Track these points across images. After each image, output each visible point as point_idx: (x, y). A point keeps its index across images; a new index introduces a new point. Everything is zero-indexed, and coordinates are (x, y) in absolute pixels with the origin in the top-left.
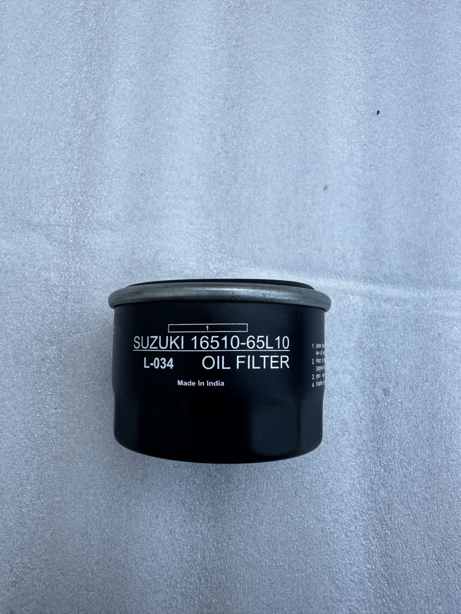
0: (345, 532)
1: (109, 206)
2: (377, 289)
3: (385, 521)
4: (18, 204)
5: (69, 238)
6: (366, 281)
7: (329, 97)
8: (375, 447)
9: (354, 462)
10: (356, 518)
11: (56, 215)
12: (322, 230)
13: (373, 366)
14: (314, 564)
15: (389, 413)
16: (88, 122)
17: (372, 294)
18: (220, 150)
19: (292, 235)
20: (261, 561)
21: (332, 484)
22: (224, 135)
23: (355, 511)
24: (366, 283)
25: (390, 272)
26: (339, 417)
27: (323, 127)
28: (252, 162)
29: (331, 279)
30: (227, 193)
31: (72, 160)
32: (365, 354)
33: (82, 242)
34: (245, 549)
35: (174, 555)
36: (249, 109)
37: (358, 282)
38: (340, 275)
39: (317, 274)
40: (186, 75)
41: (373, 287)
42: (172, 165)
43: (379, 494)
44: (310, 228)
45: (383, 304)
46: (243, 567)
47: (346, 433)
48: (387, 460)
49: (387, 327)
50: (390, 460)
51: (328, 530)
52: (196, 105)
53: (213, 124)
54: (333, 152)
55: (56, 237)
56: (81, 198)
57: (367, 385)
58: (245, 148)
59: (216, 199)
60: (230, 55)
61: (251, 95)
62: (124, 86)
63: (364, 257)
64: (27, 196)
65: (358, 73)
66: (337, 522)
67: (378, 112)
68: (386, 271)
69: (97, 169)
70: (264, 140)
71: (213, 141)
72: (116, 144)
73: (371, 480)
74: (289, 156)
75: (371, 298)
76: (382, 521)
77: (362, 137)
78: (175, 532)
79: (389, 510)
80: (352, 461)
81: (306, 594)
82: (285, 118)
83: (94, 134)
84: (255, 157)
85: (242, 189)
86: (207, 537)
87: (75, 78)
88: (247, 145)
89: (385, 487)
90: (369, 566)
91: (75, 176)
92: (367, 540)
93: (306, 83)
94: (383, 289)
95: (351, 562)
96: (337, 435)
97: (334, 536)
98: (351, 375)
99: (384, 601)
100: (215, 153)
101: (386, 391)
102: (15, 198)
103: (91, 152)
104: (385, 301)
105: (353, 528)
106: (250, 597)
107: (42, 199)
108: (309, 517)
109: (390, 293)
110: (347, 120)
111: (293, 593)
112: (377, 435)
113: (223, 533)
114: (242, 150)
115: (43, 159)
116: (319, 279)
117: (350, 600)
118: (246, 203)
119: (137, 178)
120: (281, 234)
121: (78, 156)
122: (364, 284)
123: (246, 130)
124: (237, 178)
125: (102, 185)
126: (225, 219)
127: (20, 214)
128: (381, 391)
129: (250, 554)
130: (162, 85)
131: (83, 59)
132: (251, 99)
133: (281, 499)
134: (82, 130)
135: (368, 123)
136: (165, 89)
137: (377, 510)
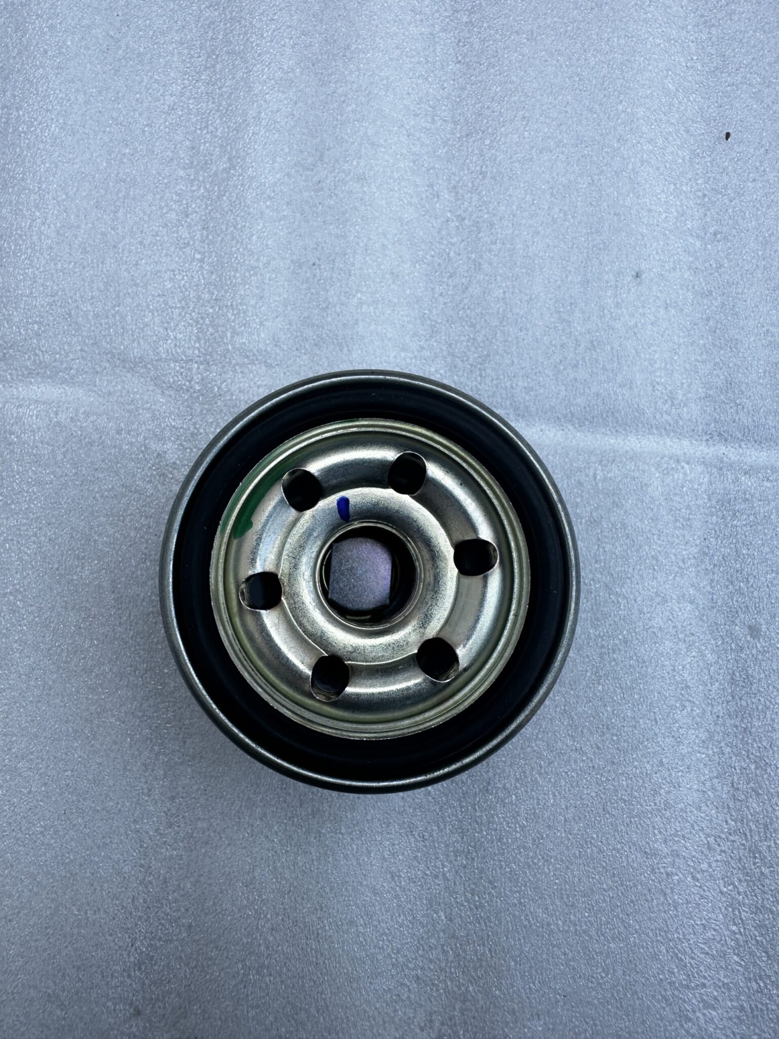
0: (692, 874)
1: (261, 324)
2: (730, 453)
3: (760, 852)
4: (103, 326)
5: (192, 383)
6: (711, 438)
7: (641, 112)
8: (736, 726)
9: (703, 754)
10: (709, 848)
11: (169, 341)
12: (634, 352)
13: (730, 587)
14: (640, 927)
15: (760, 666)
16: (216, 174)
17: (722, 461)
18: (449, 215)
19: (581, 362)
20: (549, 924)
21: (668, 793)
22: (454, 188)
23: (708, 836)
24: (711, 442)
25: (754, 421)
26: (674, 676)
27: (630, 167)
28: (506, 235)
29: (650, 437)
30: (463, 292)
31: (191, 243)
32: (715, 565)
33: (216, 389)
34: (520, 903)
35: (400, 916)
36: (498, 138)
37: (696, 440)
38: (665, 429)
39: (625, 430)
40: (385, 82)
41: (724, 448)
42: (366, 245)
43: (748, 807)
44: (612, 348)
45: (743, 478)
46: (518, 933)
47: (687, 704)
48: (759, 747)
49: (752, 518)
50: (766, 748)
51: (662, 870)
52: (404, 135)
53: (434, 168)
54: (650, 211)
55: (171, 380)
56: (211, 311)
57: (721, 620)
58: (493, 209)
59: (445, 303)
60: (459, 41)
61: (500, 113)
62: (275, 107)
63: (707, 396)
64: (118, 311)
65: (689, 64)
66: (678, 855)
67: (728, 135)
68: (747, 420)
69: (237, 258)
70: (526, 195)
71: (436, 199)
72: (267, 211)
73: (732, 784)
74: (572, 220)
75: (721, 469)
76: (754, 851)
77: (699, 182)
78: (400, 876)
79: (765, 833)
80: (700, 753)
81: (629, 975)
82: (563, 153)
83: (227, 194)
84: (511, 225)
85: (491, 283)
86: (455, 884)
87: (188, 94)
88: (496, 203)
89: (758, 794)
90: (734, 928)
91: (197, 272)
92: (729, 885)
93: (599, 86)
94: (741, 451)
95: (704, 922)
96: (672, 707)
97: (673, 880)
98: (692, 602)
99: (762, 985)
100: (439, 221)
101: (754, 631)
102: (96, 316)
103: (224, 227)
104: (745, 473)
105: (704, 866)
106: (534, 983)
107: (145, 316)
108: (630, 848)
109: (754, 458)
110: (672, 153)
111: (607, 975)
112: (741, 705)
113: (481, 878)
114: (488, 213)
115: (141, 243)
116: (629, 438)
117: (704, 985)
118: (498, 309)
119: (306, 272)
120: (561, 361)
121: (202, 234)
122: (707, 444)
123: (493, 178)
124: (480, 264)
125: (247, 287)
126: (462, 338)
127: (108, 343)
128: (746, 630)
129: (531, 913)
130: (344, 102)
131: (200, 59)
132: (502, 120)
133: (580, 818)
134: (205, 188)
135: (710, 156)
136: (349, 108)
137: (745, 835)
